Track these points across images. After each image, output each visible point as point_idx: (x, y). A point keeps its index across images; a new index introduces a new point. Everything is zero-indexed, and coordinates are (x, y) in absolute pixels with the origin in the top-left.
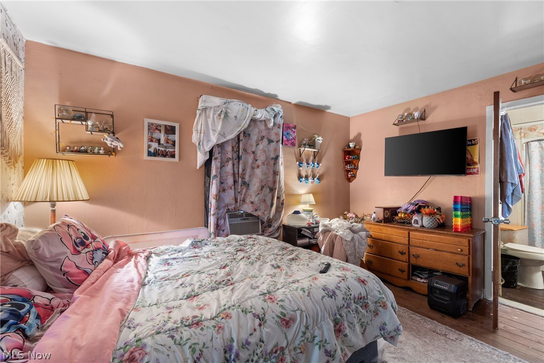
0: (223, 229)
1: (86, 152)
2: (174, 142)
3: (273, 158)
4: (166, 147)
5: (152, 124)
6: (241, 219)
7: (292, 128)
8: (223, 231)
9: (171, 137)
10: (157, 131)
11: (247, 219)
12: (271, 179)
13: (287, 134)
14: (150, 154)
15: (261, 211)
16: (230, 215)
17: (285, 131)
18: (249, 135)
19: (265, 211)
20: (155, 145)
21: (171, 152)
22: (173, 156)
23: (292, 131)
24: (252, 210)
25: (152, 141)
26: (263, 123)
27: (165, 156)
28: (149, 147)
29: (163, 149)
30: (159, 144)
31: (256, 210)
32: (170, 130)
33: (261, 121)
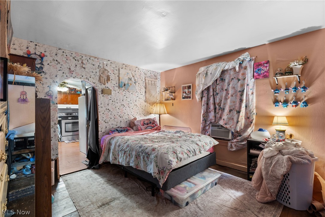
0: (208, 131)
1: (168, 100)
2: (190, 92)
3: (240, 91)
4: (188, 95)
5: (184, 87)
6: (218, 128)
7: (264, 64)
8: (208, 132)
9: (190, 90)
10: (185, 89)
11: (221, 128)
12: (238, 105)
13: (258, 70)
14: (183, 98)
15: (230, 125)
16: (212, 125)
17: (256, 69)
18: (225, 80)
19: (232, 125)
20: (184, 94)
21: (189, 96)
22: (190, 98)
23: (264, 66)
24: (223, 124)
25: (184, 93)
26: (232, 70)
27: (187, 98)
28: (183, 95)
29: (187, 95)
30: (186, 94)
31: (226, 124)
32: (189, 87)
33: (231, 69)
